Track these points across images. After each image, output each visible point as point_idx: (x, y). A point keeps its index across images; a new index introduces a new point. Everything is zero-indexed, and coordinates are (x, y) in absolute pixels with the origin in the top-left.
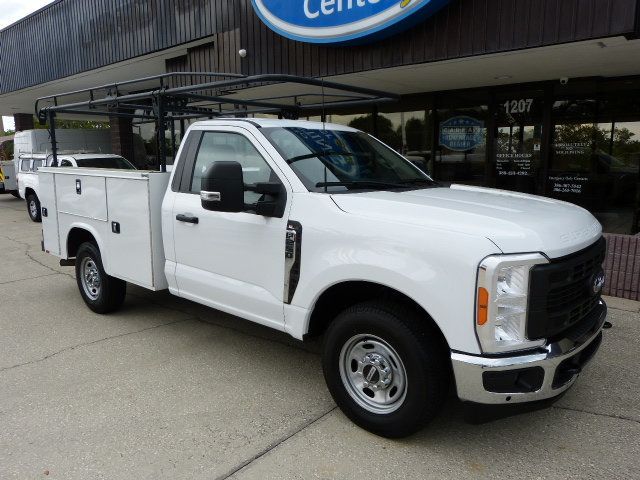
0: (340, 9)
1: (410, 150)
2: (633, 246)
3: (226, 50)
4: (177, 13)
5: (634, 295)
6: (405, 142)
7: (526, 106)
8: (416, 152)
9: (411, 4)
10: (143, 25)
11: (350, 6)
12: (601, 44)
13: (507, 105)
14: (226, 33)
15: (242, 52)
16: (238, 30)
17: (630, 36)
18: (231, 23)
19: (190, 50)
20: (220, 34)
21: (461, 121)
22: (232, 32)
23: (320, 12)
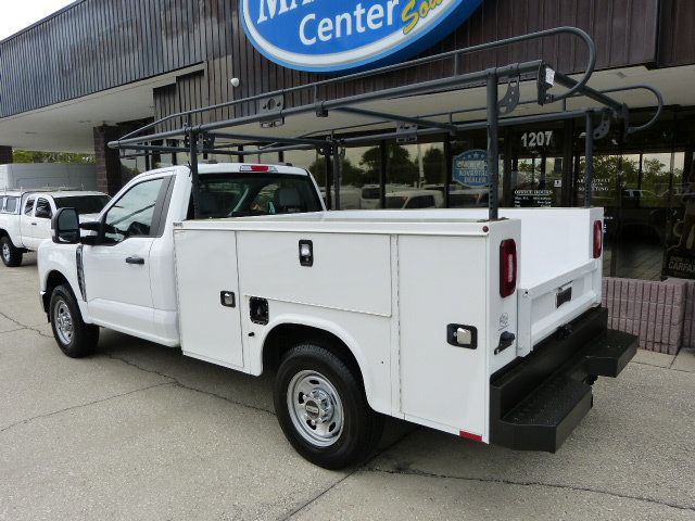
0: (338, 34)
1: (428, 183)
2: (662, 293)
3: (218, 79)
4: (164, 37)
5: (664, 348)
6: (422, 174)
7: (546, 139)
8: (434, 185)
9: (414, 30)
10: (127, 50)
11: (349, 32)
12: (621, 75)
13: (524, 137)
14: (217, 61)
15: (235, 81)
16: (230, 57)
17: (650, 66)
18: (223, 49)
19: (179, 79)
20: (211, 62)
21: (476, 155)
22: (223, 59)
23: (318, 38)
